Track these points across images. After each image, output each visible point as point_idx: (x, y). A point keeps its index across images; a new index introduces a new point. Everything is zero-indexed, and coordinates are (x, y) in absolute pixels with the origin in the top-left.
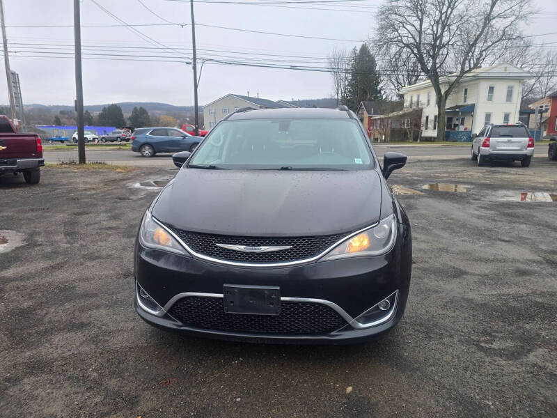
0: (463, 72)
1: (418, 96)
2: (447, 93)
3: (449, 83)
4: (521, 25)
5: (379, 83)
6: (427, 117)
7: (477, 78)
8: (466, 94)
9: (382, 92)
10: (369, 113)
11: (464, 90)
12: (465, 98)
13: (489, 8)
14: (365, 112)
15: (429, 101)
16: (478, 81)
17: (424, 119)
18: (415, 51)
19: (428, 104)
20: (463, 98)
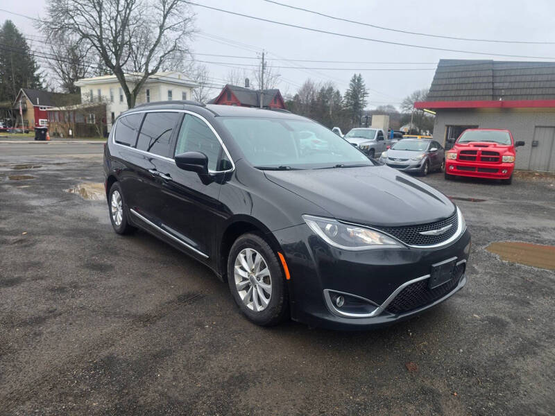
0: (147, 74)
1: (99, 91)
2: (136, 92)
3: (136, 82)
4: (187, 40)
5: (35, 70)
6: (113, 114)
7: (158, 81)
8: (148, 94)
9: (41, 80)
10: (34, 102)
11: (146, 91)
12: (148, 98)
13: (162, 18)
14: (28, 101)
15: (112, 97)
16: (159, 84)
17: (109, 115)
18: (97, 43)
19: (112, 100)
20: (146, 98)
